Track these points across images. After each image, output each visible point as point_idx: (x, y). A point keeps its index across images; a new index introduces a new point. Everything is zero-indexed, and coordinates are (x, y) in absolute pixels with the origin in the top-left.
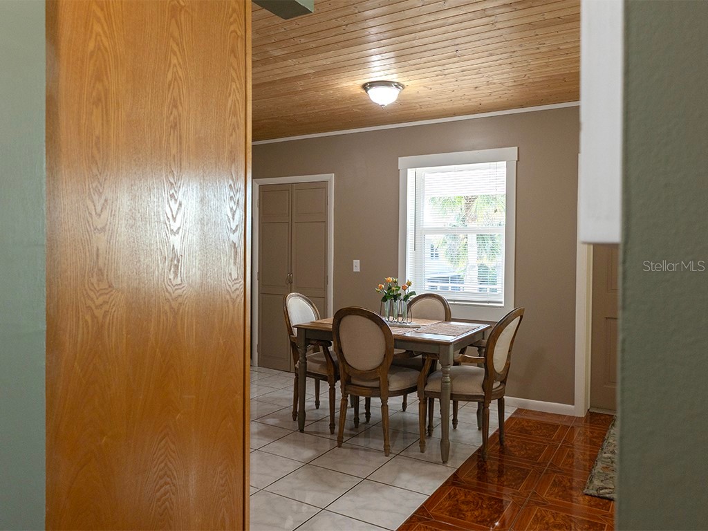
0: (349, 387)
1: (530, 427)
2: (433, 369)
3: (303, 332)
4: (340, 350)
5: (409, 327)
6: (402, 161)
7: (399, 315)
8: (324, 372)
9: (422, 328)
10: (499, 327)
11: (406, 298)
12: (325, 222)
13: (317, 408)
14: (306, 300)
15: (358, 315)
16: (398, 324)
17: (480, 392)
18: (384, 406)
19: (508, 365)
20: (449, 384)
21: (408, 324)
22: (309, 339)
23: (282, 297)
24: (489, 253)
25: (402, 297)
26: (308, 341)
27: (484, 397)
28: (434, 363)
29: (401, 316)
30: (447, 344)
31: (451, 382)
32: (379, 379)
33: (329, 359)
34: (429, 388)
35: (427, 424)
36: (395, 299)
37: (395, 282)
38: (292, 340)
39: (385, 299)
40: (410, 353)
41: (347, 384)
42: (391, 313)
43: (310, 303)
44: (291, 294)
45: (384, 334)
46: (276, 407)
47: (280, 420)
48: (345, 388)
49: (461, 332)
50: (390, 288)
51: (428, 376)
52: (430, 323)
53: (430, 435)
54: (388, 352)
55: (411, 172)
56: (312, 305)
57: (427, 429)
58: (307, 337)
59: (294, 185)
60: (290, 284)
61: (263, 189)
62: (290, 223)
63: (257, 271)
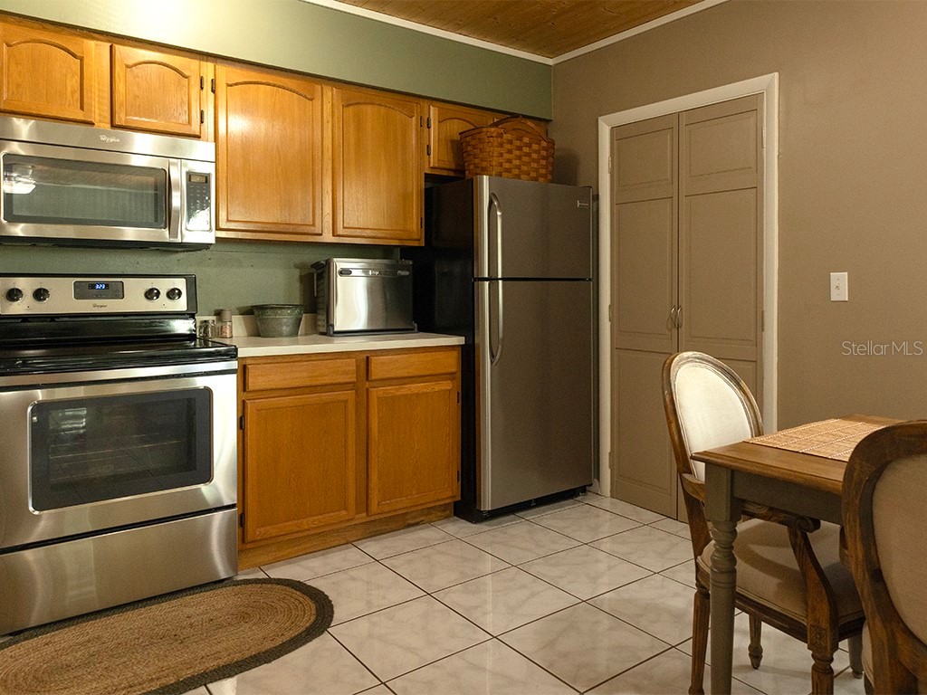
12: (757, 189)
14: (725, 371)
22: (746, 501)
38: (690, 491)
43: (733, 379)
56: (738, 384)
58: (737, 495)
59: (683, 117)
60: (675, 331)
61: (618, 133)
62: (675, 198)
63: (609, 303)
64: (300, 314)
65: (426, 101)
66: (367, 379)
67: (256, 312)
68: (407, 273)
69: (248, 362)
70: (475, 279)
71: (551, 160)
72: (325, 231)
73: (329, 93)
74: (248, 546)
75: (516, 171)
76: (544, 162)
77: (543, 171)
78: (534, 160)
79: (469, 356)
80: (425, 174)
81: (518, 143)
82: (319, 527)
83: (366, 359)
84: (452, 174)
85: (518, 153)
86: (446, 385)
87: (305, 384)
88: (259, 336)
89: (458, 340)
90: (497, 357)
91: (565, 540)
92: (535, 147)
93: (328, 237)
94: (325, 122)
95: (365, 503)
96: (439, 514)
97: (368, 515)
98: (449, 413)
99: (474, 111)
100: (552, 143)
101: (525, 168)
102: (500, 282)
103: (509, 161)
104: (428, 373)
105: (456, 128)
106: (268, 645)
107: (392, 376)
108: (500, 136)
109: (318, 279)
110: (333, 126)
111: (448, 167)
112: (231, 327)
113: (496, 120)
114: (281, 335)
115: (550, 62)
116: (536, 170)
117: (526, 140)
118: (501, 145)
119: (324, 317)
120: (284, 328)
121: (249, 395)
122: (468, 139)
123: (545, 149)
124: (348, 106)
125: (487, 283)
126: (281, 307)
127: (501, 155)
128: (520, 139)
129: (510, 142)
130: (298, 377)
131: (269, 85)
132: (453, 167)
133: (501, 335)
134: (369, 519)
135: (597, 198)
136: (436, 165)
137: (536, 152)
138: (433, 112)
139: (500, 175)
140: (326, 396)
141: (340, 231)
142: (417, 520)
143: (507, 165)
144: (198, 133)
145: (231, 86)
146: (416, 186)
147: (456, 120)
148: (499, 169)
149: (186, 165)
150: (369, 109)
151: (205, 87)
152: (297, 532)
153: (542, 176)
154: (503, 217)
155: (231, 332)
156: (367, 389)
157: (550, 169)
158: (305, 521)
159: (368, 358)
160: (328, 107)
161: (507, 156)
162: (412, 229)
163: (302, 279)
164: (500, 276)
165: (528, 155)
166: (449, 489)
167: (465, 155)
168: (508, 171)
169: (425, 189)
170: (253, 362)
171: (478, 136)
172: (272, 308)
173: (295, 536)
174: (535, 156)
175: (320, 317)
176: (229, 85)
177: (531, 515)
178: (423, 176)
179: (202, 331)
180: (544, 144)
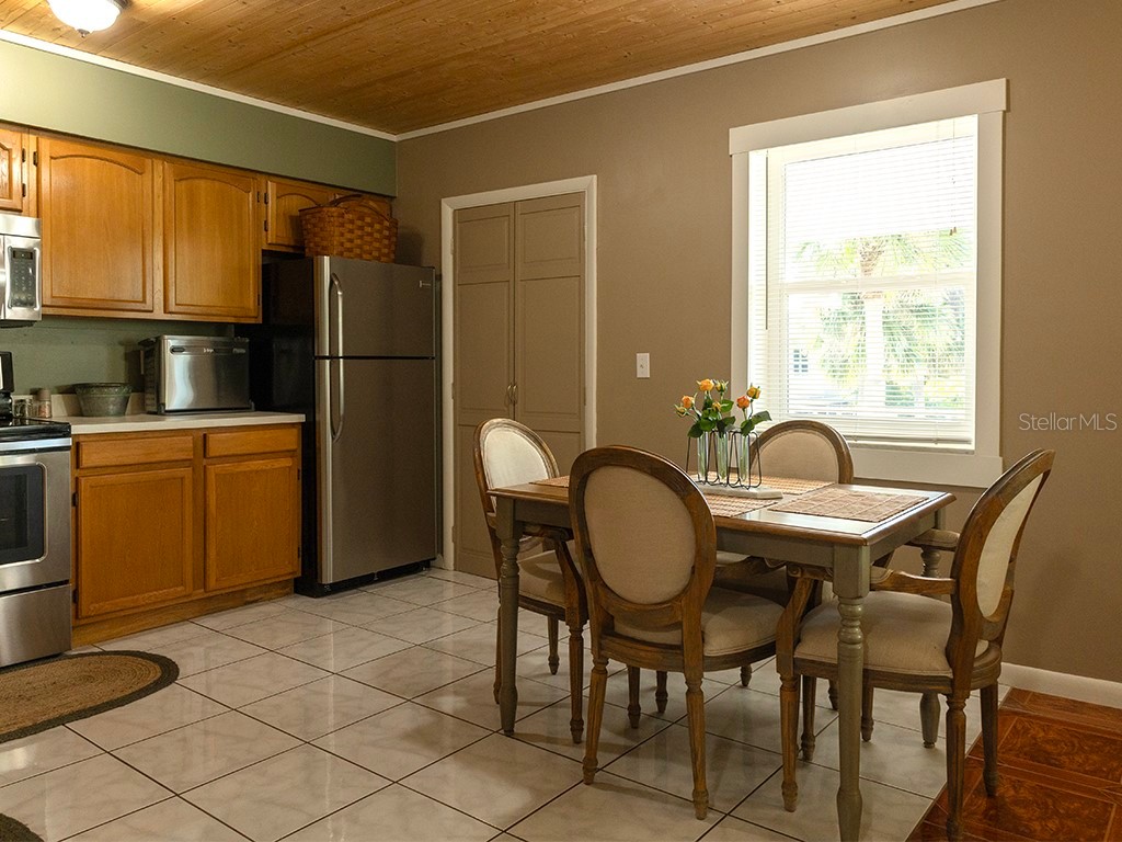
0: (606, 642)
1: (1055, 743)
2: (814, 601)
3: (509, 505)
4: (588, 552)
5: (754, 497)
6: (737, 135)
7: (730, 470)
8: (557, 599)
9: (786, 500)
10: (994, 501)
11: (748, 426)
12: (580, 277)
13: (554, 672)
14: (529, 435)
15: (625, 466)
16: (729, 489)
17: (940, 667)
18: (694, 691)
19: (1008, 597)
20: (859, 647)
21: (752, 490)
22: (524, 523)
23: (473, 430)
24: (901, 358)
25: (737, 426)
26: (520, 528)
27: (952, 682)
28: (816, 588)
29: (737, 470)
30: (853, 544)
31: (864, 641)
32: (678, 625)
33: (569, 572)
34: (807, 651)
35: (800, 733)
36: (721, 431)
37: (722, 390)
39: (697, 431)
40: (756, 564)
41: (605, 631)
42: (712, 465)
43: (536, 440)
44: (495, 421)
45: (691, 514)
46: (469, 665)
47: (469, 701)
48: (600, 644)
49: (885, 511)
50: (707, 405)
51: (803, 618)
52: (805, 489)
53: (807, 758)
54: (701, 559)
55: (756, 159)
56: (540, 445)
57: (799, 741)
58: (517, 519)
59: (519, 205)
60: (511, 406)
61: (461, 216)
62: (512, 280)
63: (452, 381)
64: (128, 392)
65: (264, 176)
66: (205, 456)
67: (79, 391)
68: (243, 351)
69: (81, 439)
70: (316, 358)
71: (394, 239)
72: (156, 308)
73: (159, 166)
74: (83, 622)
75: (358, 251)
76: (386, 242)
77: (386, 251)
78: (377, 240)
79: (309, 433)
80: (263, 251)
81: (359, 223)
82: (155, 603)
83: (204, 436)
84: (291, 250)
85: (360, 233)
86: (286, 462)
87: (141, 461)
88: (82, 415)
89: (299, 418)
90: (338, 434)
91: (406, 605)
92: (377, 226)
93: (159, 314)
94: (156, 197)
95: (202, 578)
96: (279, 591)
97: (206, 592)
98: (290, 491)
99: (314, 187)
100: (395, 223)
101: (367, 248)
102: (341, 360)
103: (351, 241)
104: (268, 450)
105: (295, 204)
106: (119, 695)
107: (231, 453)
108: (342, 216)
109: (146, 357)
110: (164, 201)
111: (286, 243)
112: (50, 406)
113: (338, 197)
114: (108, 414)
115: (395, 138)
116: (379, 249)
117: (368, 220)
118: (342, 225)
119: (154, 396)
120: (111, 407)
121: (83, 472)
122: (307, 217)
123: (388, 229)
124: (181, 180)
125: (328, 361)
126: (107, 386)
127: (342, 235)
128: (361, 218)
129: (352, 222)
130: (132, 454)
131: (97, 158)
132: (292, 243)
133: (342, 412)
134: (206, 595)
135: (439, 277)
136: (274, 242)
137: (378, 231)
138: (271, 188)
139: (341, 254)
140: (164, 473)
141: (172, 307)
142: (256, 598)
143: (348, 245)
144: (19, 208)
145: (55, 158)
146: (252, 262)
147: (295, 196)
148: (340, 249)
149: (10, 242)
150: (203, 184)
151: (26, 159)
152: (133, 608)
153: (385, 255)
154: (343, 296)
155: (51, 412)
156: (205, 467)
157: (393, 248)
158: (141, 597)
159: (205, 435)
160: (158, 181)
161: (349, 236)
162: (249, 305)
163: (127, 356)
164: (341, 355)
165: (370, 234)
166: (290, 566)
167: (305, 233)
168: (350, 250)
169: (263, 265)
170: (86, 439)
171: (319, 215)
172: (97, 387)
173: (131, 612)
174: (377, 235)
175: (148, 396)
176: (52, 158)
177: (373, 589)
178: (260, 254)
179: (19, 410)
180: (387, 224)
